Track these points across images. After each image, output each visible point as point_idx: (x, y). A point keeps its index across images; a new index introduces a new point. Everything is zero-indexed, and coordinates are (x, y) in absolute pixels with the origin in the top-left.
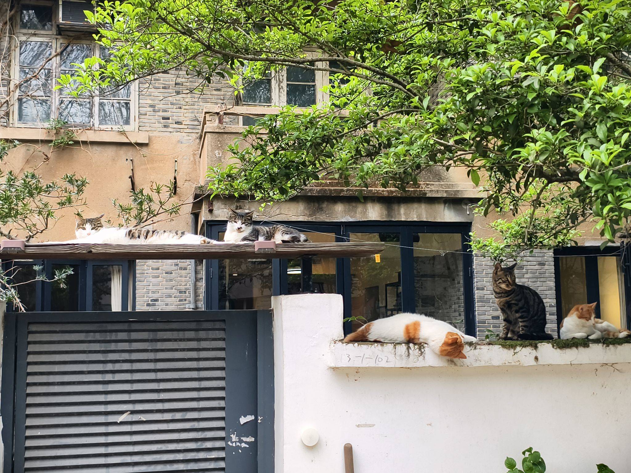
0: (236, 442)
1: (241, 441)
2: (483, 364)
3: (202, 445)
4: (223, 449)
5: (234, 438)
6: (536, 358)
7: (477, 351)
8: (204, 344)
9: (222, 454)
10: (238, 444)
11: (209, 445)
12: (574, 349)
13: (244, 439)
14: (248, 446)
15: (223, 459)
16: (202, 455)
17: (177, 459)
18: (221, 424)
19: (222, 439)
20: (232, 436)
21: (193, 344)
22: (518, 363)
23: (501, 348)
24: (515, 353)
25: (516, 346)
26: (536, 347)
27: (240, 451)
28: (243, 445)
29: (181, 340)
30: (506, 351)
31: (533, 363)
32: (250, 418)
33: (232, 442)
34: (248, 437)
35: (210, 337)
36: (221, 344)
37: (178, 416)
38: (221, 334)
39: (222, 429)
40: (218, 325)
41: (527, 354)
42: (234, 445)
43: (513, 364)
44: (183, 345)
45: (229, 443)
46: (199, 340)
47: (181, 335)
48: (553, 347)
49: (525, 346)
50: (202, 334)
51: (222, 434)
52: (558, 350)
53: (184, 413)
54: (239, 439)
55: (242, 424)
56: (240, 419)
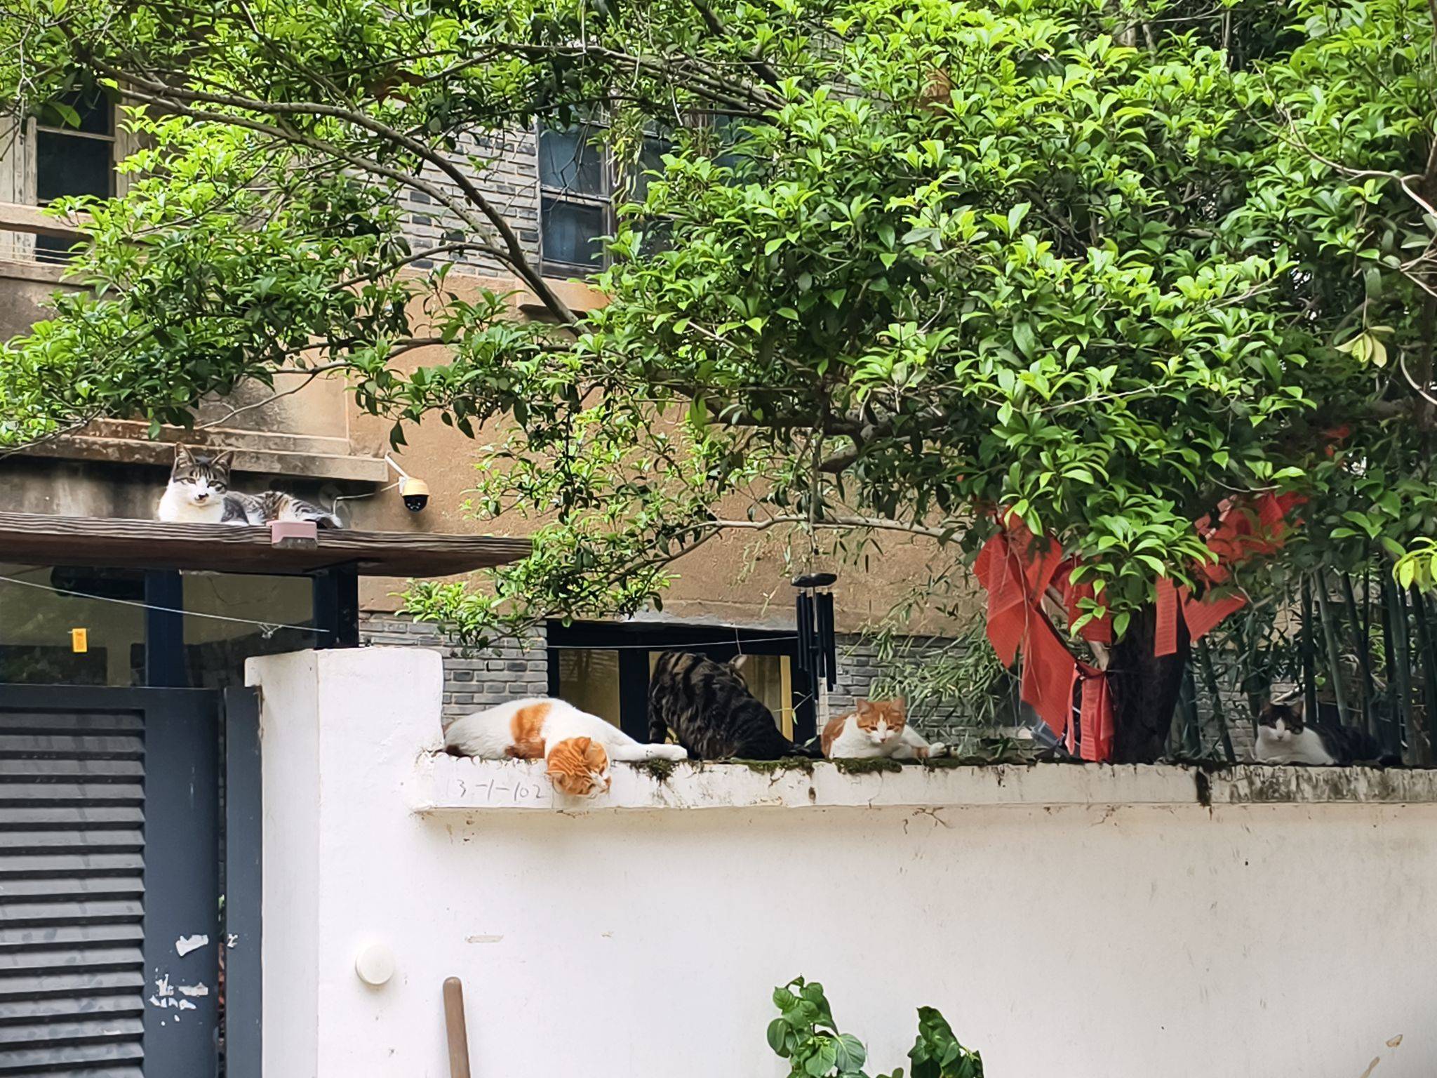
0: (167, 997)
1: (179, 996)
2: (715, 803)
3: (92, 1007)
4: (137, 1014)
5: (164, 987)
6: (812, 792)
7: (706, 775)
8: (96, 767)
9: (136, 1027)
10: (172, 1002)
11: (107, 1005)
12: (875, 774)
13: (186, 990)
14: (193, 1007)
15: (137, 1038)
16: (90, 1030)
17: (37, 1038)
18: (133, 956)
19: (137, 991)
20: (159, 983)
21: (69, 767)
22: (778, 803)
23: (749, 772)
24: (773, 781)
25: (776, 766)
26: (810, 771)
27: (177, 1019)
28: (184, 1004)
29: (43, 756)
30: (756, 775)
31: (807, 802)
32: (200, 941)
33: (160, 999)
34: (193, 985)
35: (110, 750)
36: (134, 768)
37: (38, 936)
38: (133, 745)
39: (137, 967)
40: (128, 722)
41: (795, 784)
42: (164, 1004)
43: (770, 803)
44: (47, 767)
45: (153, 1000)
46: (82, 756)
47: (43, 743)
48: (839, 770)
49: (790, 768)
50: (90, 743)
51: (135, 979)
52: (848, 776)
53: (49, 931)
54: (176, 990)
55: (182, 954)
56: (178, 944)
